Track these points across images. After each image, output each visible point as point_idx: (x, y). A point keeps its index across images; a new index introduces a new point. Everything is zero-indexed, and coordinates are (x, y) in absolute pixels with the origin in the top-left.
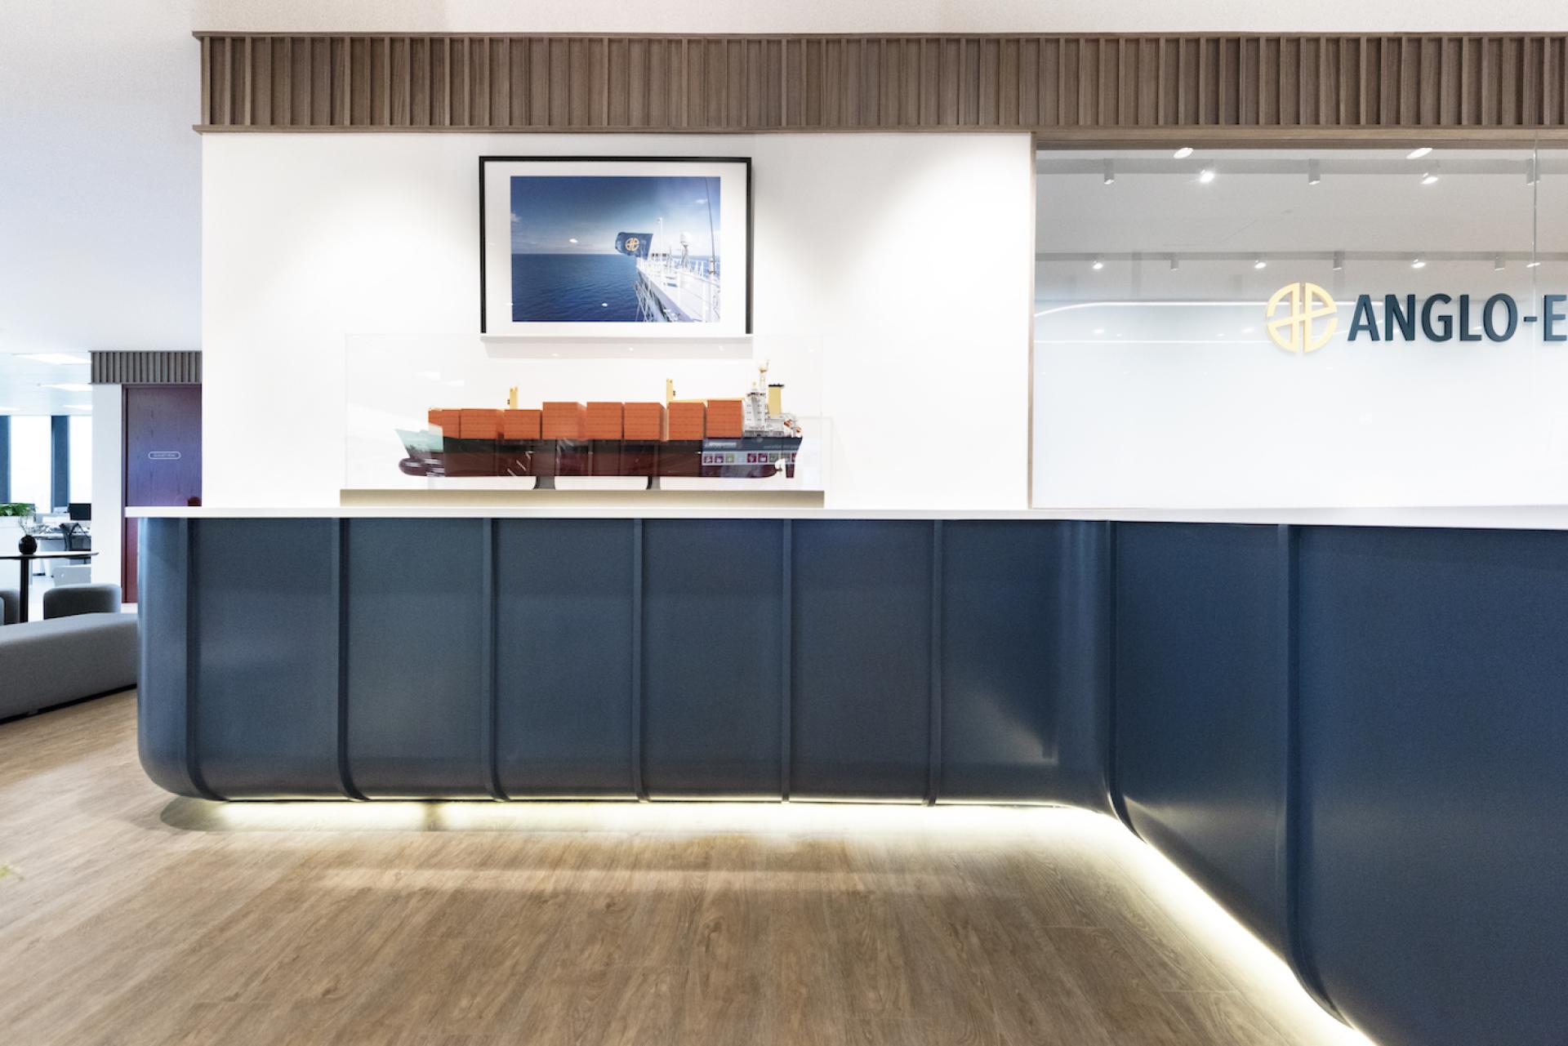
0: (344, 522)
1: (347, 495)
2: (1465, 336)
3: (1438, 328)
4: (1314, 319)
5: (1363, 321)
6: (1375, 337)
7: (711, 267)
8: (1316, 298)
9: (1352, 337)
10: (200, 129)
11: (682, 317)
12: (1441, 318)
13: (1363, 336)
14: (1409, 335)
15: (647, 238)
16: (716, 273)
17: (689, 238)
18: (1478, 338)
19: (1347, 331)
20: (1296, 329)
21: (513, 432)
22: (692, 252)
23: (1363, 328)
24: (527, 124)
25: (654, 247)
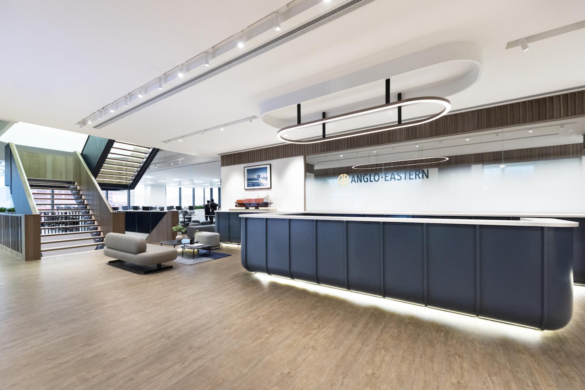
0: (229, 213)
1: (229, 210)
2: (370, 181)
3: (366, 180)
4: (345, 180)
5: (353, 179)
6: (355, 182)
7: (266, 178)
8: (345, 176)
9: (352, 182)
10: (221, 167)
11: (264, 185)
12: (366, 178)
13: (353, 182)
14: (361, 181)
15: (260, 176)
16: (267, 179)
17: (264, 175)
18: (372, 181)
19: (351, 182)
20: (342, 182)
21: (244, 202)
22: (265, 177)
23: (354, 181)
24: (249, 162)
25: (261, 177)
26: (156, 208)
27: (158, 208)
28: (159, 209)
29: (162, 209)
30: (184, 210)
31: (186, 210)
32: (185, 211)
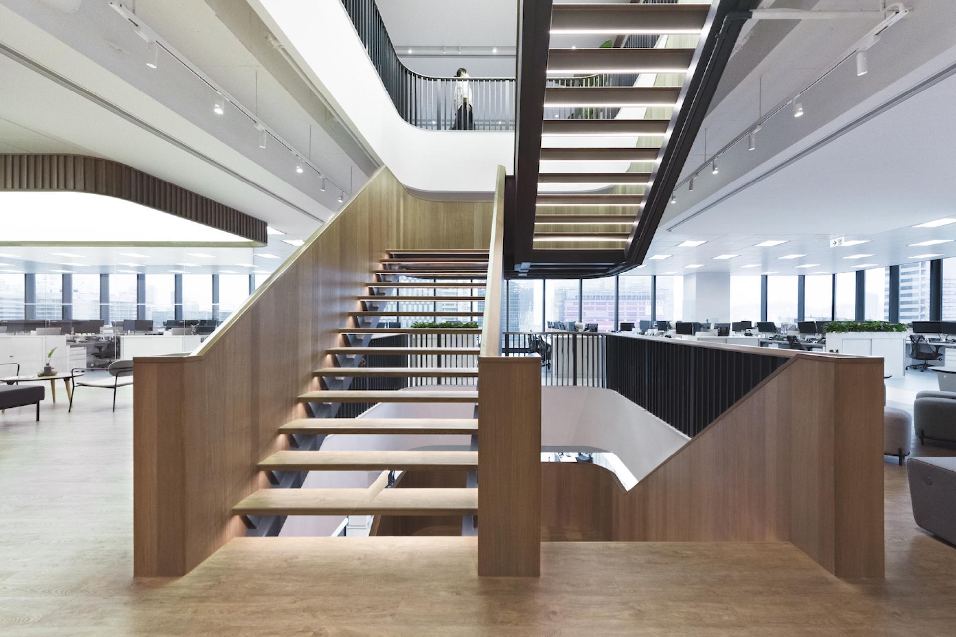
26: (706, 327)
27: (712, 327)
28: (717, 331)
29: (725, 329)
30: (784, 333)
31: (791, 333)
32: (789, 338)
